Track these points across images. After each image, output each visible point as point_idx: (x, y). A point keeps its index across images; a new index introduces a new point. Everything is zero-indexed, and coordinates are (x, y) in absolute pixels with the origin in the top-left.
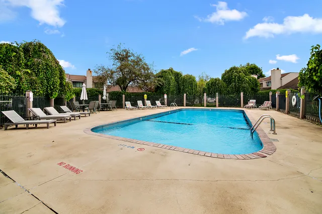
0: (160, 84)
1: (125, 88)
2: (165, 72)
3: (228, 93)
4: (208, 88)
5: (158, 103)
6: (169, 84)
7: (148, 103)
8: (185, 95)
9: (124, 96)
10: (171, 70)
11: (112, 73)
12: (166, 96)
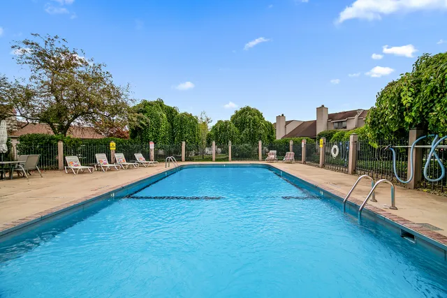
0: (142, 125)
1: (64, 129)
2: (150, 104)
3: (242, 142)
4: (216, 134)
5: (139, 156)
6: (158, 126)
7: (120, 157)
8: (184, 143)
9: (61, 144)
10: (160, 103)
11: (29, 95)
12: (152, 146)
